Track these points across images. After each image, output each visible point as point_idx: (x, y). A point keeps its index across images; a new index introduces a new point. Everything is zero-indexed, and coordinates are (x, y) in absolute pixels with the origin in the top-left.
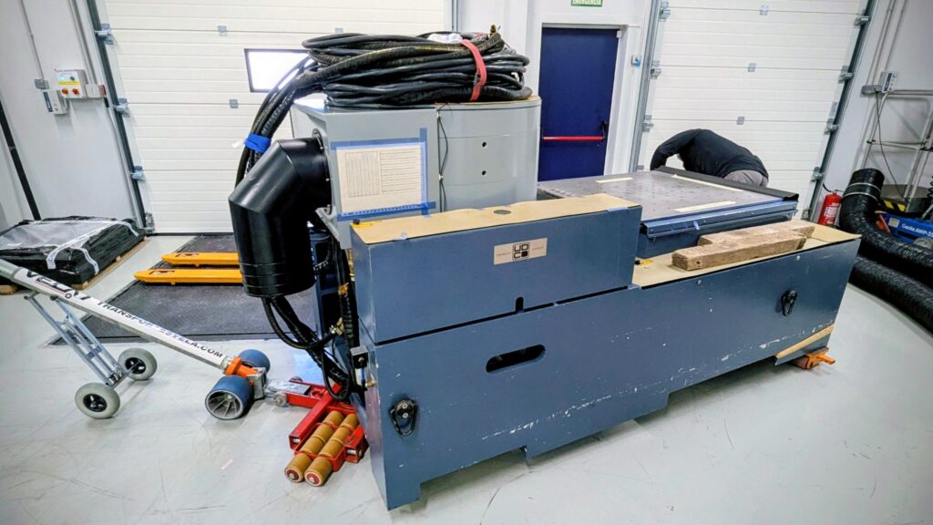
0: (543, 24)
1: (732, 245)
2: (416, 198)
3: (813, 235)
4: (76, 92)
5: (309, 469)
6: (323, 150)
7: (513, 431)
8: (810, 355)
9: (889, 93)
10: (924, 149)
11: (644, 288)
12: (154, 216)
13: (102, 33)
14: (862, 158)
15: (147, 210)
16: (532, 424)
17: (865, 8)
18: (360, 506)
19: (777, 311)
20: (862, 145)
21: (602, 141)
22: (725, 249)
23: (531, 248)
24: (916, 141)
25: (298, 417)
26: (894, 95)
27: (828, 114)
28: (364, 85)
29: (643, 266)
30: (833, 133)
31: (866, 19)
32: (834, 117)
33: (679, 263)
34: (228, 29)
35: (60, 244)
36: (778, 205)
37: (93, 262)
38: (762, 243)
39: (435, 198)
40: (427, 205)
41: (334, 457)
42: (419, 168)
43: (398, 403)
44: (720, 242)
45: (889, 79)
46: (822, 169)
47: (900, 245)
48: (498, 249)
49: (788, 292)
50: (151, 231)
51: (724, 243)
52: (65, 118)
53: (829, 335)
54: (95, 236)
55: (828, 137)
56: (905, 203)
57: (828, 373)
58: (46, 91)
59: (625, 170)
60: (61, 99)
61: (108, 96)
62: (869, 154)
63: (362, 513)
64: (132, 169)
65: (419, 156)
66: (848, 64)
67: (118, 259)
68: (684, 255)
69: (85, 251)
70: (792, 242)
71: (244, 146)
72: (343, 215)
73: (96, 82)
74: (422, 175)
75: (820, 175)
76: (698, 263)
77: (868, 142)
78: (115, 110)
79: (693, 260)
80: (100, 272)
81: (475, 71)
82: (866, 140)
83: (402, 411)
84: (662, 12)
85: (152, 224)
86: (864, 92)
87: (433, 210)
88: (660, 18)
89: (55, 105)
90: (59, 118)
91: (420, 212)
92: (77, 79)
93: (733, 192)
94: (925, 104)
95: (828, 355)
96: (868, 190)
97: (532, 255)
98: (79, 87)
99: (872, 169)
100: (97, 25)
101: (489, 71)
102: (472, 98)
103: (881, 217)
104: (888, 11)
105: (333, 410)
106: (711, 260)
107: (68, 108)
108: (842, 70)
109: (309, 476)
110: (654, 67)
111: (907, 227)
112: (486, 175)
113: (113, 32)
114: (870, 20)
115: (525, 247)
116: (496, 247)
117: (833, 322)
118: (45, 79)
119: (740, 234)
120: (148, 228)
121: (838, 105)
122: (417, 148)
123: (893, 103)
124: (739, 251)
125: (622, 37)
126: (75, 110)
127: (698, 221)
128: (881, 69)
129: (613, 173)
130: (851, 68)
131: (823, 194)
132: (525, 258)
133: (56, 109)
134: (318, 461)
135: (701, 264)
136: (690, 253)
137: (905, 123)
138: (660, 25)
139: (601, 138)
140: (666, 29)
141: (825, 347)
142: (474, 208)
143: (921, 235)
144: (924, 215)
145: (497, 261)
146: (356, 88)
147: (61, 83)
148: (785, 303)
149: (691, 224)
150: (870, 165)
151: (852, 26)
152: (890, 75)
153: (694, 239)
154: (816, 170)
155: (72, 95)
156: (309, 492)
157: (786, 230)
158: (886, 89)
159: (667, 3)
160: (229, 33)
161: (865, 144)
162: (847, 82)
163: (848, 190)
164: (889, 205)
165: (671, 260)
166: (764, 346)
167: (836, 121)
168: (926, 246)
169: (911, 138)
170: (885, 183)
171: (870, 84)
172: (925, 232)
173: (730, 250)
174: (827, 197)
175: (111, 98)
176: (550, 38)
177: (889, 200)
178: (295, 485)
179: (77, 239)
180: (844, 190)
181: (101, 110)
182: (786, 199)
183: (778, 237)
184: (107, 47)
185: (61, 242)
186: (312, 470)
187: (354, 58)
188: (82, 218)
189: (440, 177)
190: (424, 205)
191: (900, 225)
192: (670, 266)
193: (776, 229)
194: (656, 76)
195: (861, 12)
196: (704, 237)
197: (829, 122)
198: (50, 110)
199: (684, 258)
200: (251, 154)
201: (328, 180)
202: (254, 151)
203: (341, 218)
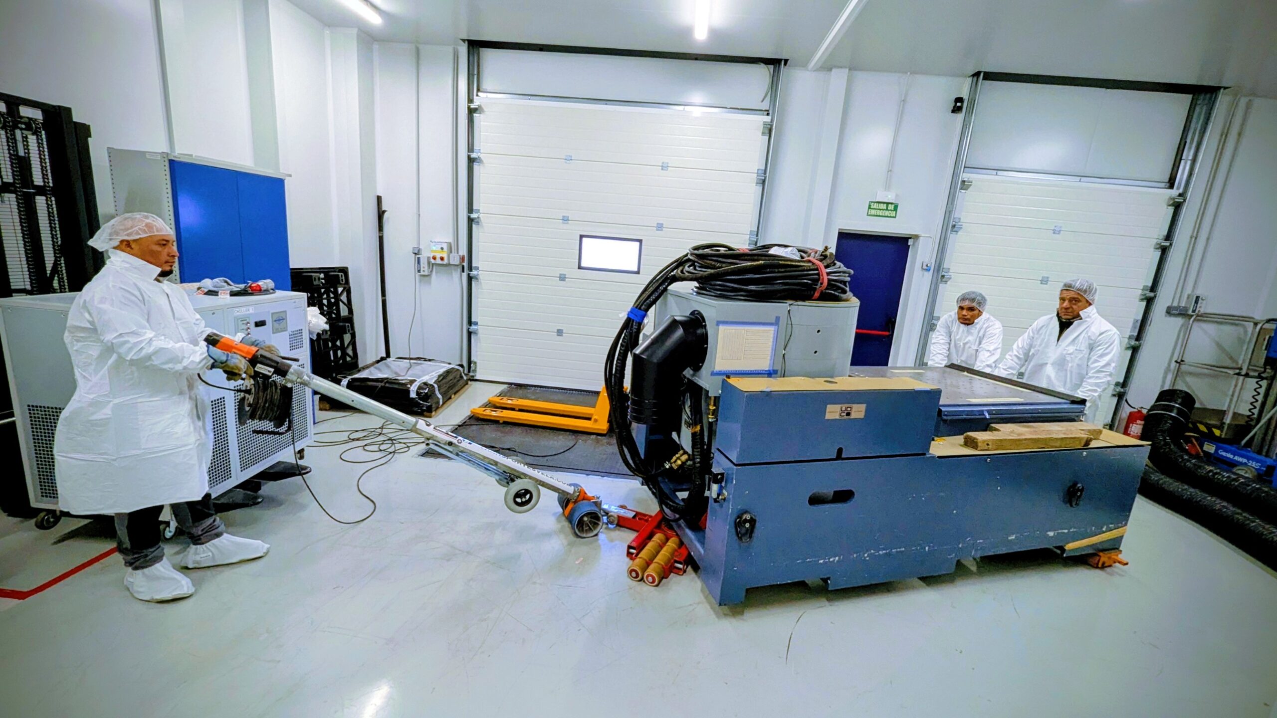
0: (839, 229)
1: (1019, 435)
2: (765, 366)
3: (1101, 437)
4: (442, 259)
5: (648, 570)
6: (705, 325)
7: (821, 561)
8: (1101, 554)
9: (1198, 316)
10: (1239, 374)
11: (939, 457)
12: (478, 365)
13: (473, 216)
14: (1170, 377)
15: (473, 359)
16: (837, 558)
17: (1165, 233)
18: (691, 605)
19: (1065, 502)
20: (1169, 365)
21: (889, 335)
22: (1013, 436)
23: (853, 410)
24: (1234, 365)
25: (629, 536)
26: (1202, 318)
27: (1129, 330)
28: (740, 284)
29: (937, 442)
30: (1135, 350)
31: (1167, 244)
32: (1136, 334)
33: (970, 443)
34: (570, 219)
35: (419, 379)
36: (1065, 406)
37: (440, 396)
38: (1048, 436)
39: (778, 367)
40: (772, 371)
41: (666, 565)
42: (771, 344)
43: (742, 514)
44: (1007, 431)
45: (1197, 302)
46: (1124, 384)
47: (1211, 468)
48: (830, 408)
49: (1075, 484)
50: (473, 376)
51: (1012, 432)
52: (426, 278)
53: (1122, 537)
54: (441, 375)
55: (1129, 353)
56: (1220, 428)
57: (1120, 575)
58: (418, 256)
59: (911, 363)
60: (429, 263)
61: (465, 264)
62: (1178, 374)
63: (693, 610)
64: (470, 323)
65: (772, 336)
66: (1150, 284)
67: (453, 396)
68: (975, 436)
69: (436, 386)
70: (1079, 439)
71: (626, 316)
72: (715, 372)
73: (458, 253)
74: (772, 349)
75: (1122, 390)
76: (988, 445)
77: (1176, 362)
78: (469, 275)
79: (984, 441)
80: (444, 403)
81: (819, 279)
82: (1175, 358)
83: (746, 521)
84: (954, 226)
85: (475, 371)
86: (1169, 312)
87: (775, 375)
88: (952, 231)
89: (424, 267)
90: (422, 278)
91: (766, 375)
92: (445, 249)
93: (1022, 392)
94: (1241, 330)
95: (1121, 557)
96: (1175, 411)
97: (854, 415)
98: (445, 255)
99: (1181, 391)
100: (470, 209)
101: (829, 280)
102: (813, 298)
103: (1194, 441)
104: (1191, 238)
105: (657, 533)
106: (1000, 443)
107: (432, 271)
108: (1143, 290)
109: (648, 576)
110: (943, 273)
111: (1224, 454)
112: (817, 353)
113: (481, 216)
114: (1171, 244)
115: (849, 409)
116: (828, 406)
117: (1126, 525)
118: (420, 247)
119: (1028, 427)
120: (471, 374)
121: (1139, 322)
122: (771, 329)
123: (1204, 326)
124: (1026, 439)
125: (914, 244)
126: (436, 273)
127: (988, 411)
128: (1188, 290)
129: (898, 365)
130: (1154, 288)
131: (1126, 411)
132: (847, 417)
133: (424, 271)
134: (652, 566)
135: (990, 447)
136: (981, 436)
137: (1219, 345)
138: (952, 237)
139: (887, 333)
140: (957, 242)
141: (1117, 549)
142: (808, 377)
143: (1241, 464)
144: (1243, 442)
145: (828, 416)
146: (736, 286)
147: (433, 251)
148: (1072, 495)
149: (982, 413)
150: (1181, 386)
151: (1152, 250)
152: (1198, 298)
153: (984, 425)
154: (1117, 384)
155: (438, 261)
156: (646, 589)
157: (1073, 429)
158: (1194, 311)
159: (960, 219)
160: (570, 222)
161: (1173, 364)
162: (1150, 301)
163: (1153, 408)
164: (1202, 428)
165: (963, 440)
166: (1051, 534)
167: (1139, 338)
168: (1247, 475)
169: (1228, 363)
170: (1197, 405)
171: (1175, 304)
172: (1245, 460)
173: (1019, 438)
174: (1131, 413)
175: (467, 265)
176: (844, 241)
177: (1201, 423)
178: (634, 583)
179: (429, 374)
180: (1149, 408)
181: (456, 274)
182: (1073, 402)
183: (1064, 434)
184: (474, 226)
185: (419, 377)
186: (651, 570)
187: (736, 266)
188: (425, 360)
189: (784, 352)
190: (769, 371)
191: (1216, 451)
192: (961, 445)
193: (1062, 427)
194: (946, 282)
195: (1161, 237)
196: (993, 425)
197: (1130, 338)
198: (419, 271)
199: (975, 439)
200: (631, 322)
201: (705, 346)
202: (633, 321)
203: (713, 374)
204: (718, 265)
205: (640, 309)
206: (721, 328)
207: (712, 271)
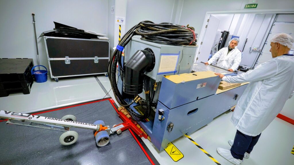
7: (187, 129)
11: (217, 94)
16: (191, 127)
22: (229, 85)
33: (220, 88)
39: (177, 70)
40: (175, 72)
42: (176, 62)
43: (170, 124)
58: (251, 49)
65: (177, 59)
74: (177, 64)
76: (225, 88)
81: (193, 37)
83: (171, 126)
90: (250, 53)
92: (257, 48)
100: (266, 41)
102: (189, 44)
112: (189, 64)
116: (198, 85)
122: (177, 56)
126: (253, 52)
132: (202, 87)
145: (197, 88)
147: (254, 48)
148: (236, 97)
175: (261, 52)
181: (257, 53)
184: (265, 44)
199: (222, 87)
200: (118, 51)
201: (154, 63)
202: (119, 51)
203: (158, 74)
204: (158, 29)
205: (121, 46)
206: (162, 56)
207: (156, 32)
